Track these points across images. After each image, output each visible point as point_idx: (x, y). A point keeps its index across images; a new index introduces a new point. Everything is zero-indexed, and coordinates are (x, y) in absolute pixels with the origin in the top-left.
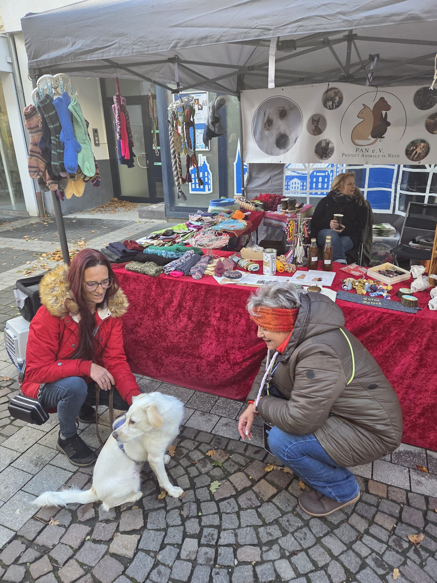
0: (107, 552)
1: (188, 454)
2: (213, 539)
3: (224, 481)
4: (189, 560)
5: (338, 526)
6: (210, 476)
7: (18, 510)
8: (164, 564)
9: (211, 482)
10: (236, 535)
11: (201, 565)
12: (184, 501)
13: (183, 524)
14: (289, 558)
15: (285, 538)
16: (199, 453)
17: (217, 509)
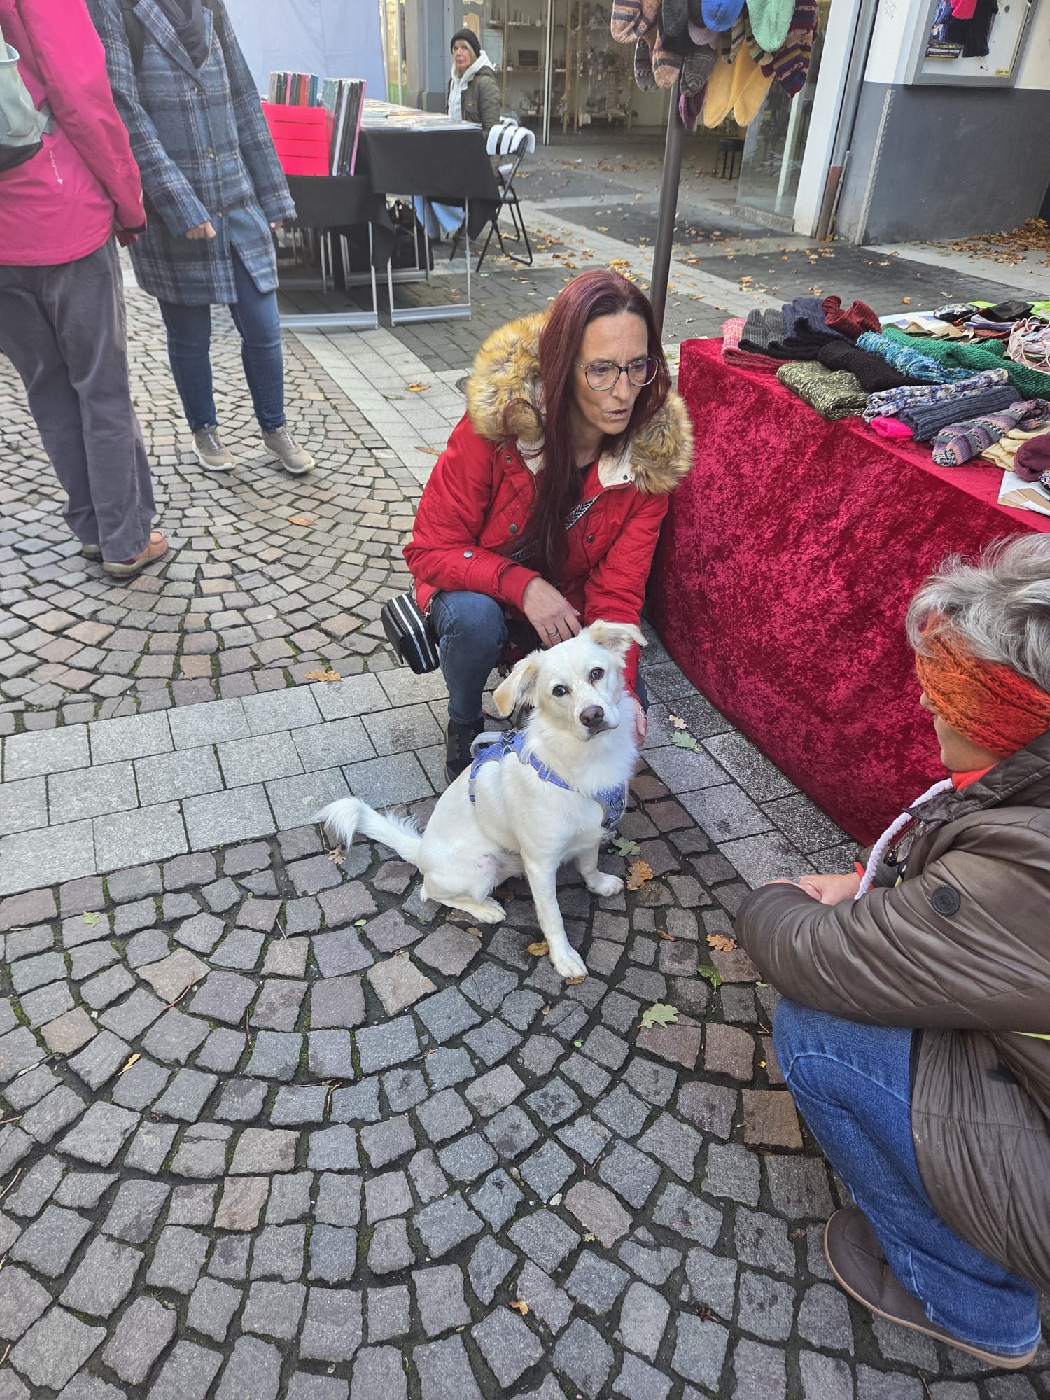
0: (362, 972)
1: (667, 906)
2: (555, 1114)
3: (693, 1022)
4: (473, 1110)
5: (886, 1367)
6: (668, 986)
7: (310, 798)
8: (426, 1076)
9: (660, 1001)
10: (608, 1150)
11: (486, 1139)
12: (569, 992)
13: (526, 1034)
14: (676, 1308)
15: (713, 1259)
16: (692, 922)
17: (620, 1063)
